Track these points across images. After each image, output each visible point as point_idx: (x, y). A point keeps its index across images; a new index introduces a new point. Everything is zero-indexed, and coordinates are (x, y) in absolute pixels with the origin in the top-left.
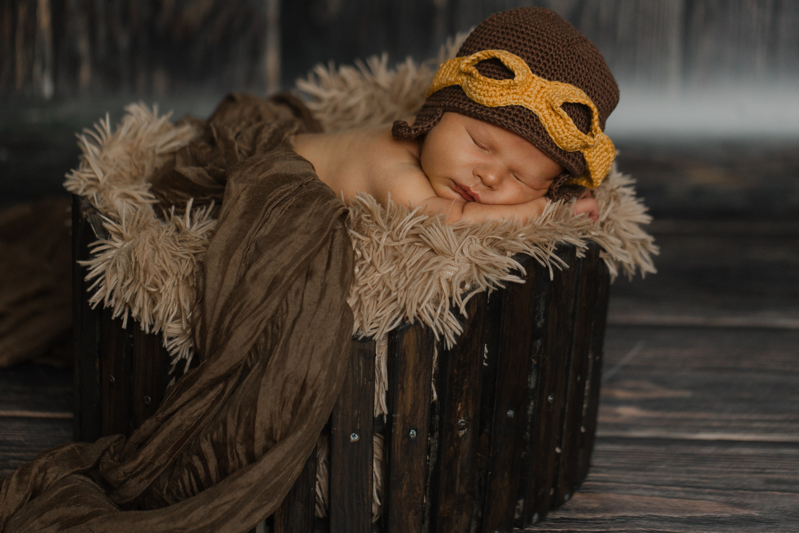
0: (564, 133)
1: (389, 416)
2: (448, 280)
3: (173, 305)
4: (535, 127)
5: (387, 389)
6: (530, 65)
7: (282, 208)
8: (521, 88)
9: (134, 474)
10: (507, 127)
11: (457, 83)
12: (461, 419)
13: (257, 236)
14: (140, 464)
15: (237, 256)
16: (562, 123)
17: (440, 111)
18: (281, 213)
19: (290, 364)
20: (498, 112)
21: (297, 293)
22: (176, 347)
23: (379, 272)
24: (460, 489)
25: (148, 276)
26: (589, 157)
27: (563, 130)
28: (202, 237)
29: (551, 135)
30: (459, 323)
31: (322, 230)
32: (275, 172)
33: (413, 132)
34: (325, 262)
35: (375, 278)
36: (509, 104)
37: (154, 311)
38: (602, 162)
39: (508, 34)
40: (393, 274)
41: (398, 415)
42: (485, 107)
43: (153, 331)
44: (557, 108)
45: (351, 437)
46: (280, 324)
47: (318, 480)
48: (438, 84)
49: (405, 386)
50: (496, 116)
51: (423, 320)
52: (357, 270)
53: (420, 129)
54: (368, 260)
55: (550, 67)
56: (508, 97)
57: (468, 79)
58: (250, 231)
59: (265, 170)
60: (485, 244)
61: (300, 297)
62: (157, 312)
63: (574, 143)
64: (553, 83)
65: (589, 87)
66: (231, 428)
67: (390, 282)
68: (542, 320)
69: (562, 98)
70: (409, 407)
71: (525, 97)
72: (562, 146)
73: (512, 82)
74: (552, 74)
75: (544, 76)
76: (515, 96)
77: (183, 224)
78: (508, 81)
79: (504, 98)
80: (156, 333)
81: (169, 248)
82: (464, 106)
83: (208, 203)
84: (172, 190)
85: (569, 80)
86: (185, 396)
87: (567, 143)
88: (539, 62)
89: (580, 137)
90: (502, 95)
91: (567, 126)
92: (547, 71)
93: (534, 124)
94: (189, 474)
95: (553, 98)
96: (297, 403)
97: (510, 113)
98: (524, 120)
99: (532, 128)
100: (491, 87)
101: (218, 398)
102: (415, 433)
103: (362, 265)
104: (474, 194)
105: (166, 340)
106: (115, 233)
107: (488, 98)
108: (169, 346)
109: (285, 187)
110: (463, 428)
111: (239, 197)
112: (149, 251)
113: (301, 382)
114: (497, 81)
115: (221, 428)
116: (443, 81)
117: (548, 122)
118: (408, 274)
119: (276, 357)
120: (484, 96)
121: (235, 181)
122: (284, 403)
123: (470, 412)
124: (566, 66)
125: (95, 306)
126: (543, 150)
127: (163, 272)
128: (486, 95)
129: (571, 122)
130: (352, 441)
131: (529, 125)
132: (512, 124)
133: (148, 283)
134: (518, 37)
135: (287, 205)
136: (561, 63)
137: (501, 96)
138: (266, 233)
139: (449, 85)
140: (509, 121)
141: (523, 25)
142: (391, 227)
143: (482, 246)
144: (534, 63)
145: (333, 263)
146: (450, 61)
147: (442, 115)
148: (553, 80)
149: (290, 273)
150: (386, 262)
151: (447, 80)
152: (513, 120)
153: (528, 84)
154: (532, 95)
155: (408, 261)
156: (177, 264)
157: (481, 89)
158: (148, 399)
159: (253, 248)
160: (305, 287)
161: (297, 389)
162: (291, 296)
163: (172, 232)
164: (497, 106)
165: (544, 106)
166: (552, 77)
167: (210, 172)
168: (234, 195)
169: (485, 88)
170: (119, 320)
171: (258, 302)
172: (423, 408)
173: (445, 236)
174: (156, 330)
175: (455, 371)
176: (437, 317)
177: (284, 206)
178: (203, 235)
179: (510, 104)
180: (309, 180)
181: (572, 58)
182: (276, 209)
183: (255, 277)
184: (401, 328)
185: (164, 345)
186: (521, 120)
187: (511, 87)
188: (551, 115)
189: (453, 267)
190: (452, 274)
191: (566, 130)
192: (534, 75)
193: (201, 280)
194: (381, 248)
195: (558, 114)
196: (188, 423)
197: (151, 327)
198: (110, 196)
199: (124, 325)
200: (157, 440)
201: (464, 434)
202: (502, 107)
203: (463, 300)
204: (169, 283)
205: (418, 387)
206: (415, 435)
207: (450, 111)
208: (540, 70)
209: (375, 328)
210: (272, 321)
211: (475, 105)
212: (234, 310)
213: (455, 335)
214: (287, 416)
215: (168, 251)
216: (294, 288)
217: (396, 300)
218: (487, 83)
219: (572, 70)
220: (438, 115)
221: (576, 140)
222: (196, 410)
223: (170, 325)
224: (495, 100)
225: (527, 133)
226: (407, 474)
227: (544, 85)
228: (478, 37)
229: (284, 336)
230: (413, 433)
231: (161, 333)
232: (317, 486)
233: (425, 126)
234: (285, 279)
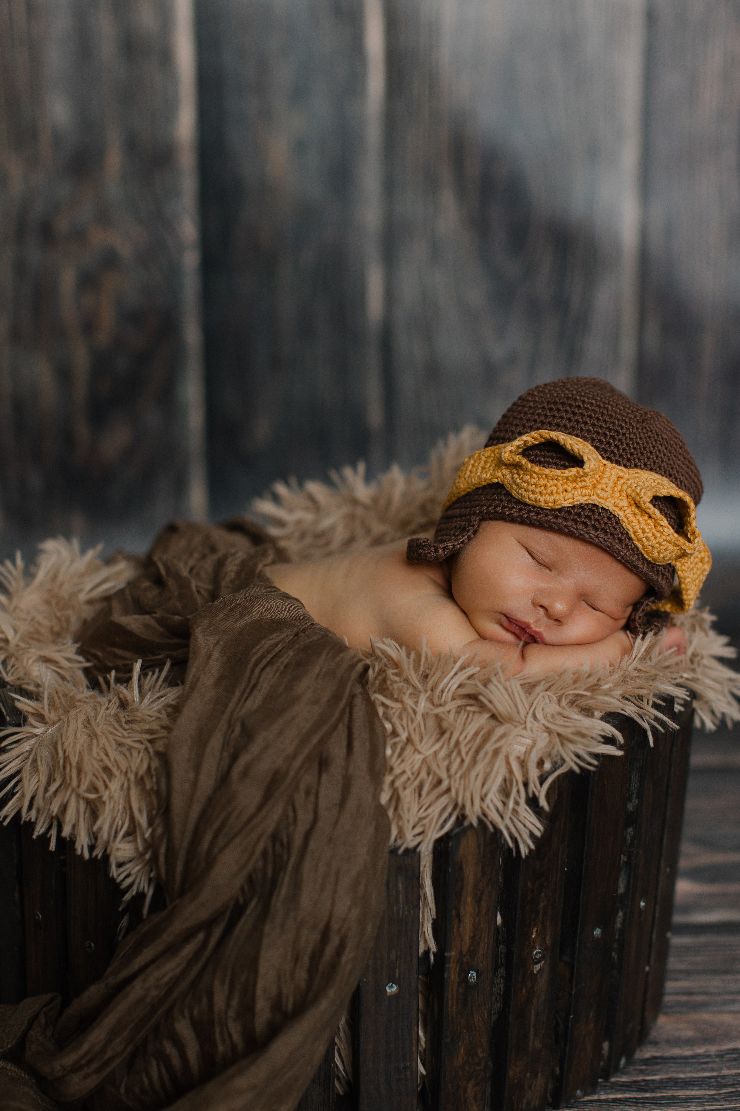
0: (655, 538)
1: (440, 955)
2: (518, 758)
3: (122, 815)
4: (615, 532)
5: (434, 917)
6: (597, 448)
7: (275, 668)
8: (591, 480)
9: (76, 1068)
10: (578, 534)
11: (496, 480)
12: (536, 949)
13: (244, 711)
14: (86, 1054)
15: (216, 742)
16: (652, 524)
17: (475, 521)
18: (275, 675)
19: (306, 900)
20: (563, 515)
21: (308, 793)
22: (128, 876)
23: (420, 753)
24: (535, 1043)
25: (83, 776)
26: (682, 571)
27: (653, 535)
28: (159, 715)
29: (636, 543)
30: (538, 818)
31: (337, 697)
32: (257, 617)
33: (441, 552)
34: (344, 743)
35: (415, 762)
36: (576, 503)
37: (95, 828)
38: (696, 576)
39: (559, 410)
40: (442, 754)
41: (453, 953)
42: (542, 509)
43: (94, 854)
44: (645, 503)
45: (387, 988)
46: (285, 840)
47: (336, 1044)
48: (466, 485)
49: (462, 912)
50: (560, 521)
51: (490, 819)
52: (389, 752)
53: (451, 547)
54: (404, 736)
55: (624, 450)
56: (576, 494)
57: (512, 474)
58: (232, 705)
59: (241, 617)
60: (564, 702)
61: (312, 798)
62: (100, 829)
63: (668, 552)
64: (632, 471)
65: (673, 476)
66: (220, 1001)
67: (438, 766)
68: (635, 801)
69: (650, 490)
70: (467, 941)
71: (599, 492)
72: (653, 558)
73: (581, 470)
74: (629, 460)
75: (618, 463)
76: (585, 491)
77: (129, 698)
78: (574, 471)
79: (570, 495)
80: (99, 857)
81: (111, 733)
82: (510, 510)
83: (161, 665)
84: (109, 649)
85: (649, 466)
86: (148, 953)
87: (659, 553)
88: (609, 443)
89: (677, 543)
90: (566, 491)
91: (659, 528)
92: (621, 456)
93: (614, 527)
94: (158, 1065)
95: (638, 491)
96: (316, 956)
97: (579, 515)
98: (600, 523)
99: (612, 534)
100: (551, 481)
101: (198, 953)
102: (475, 974)
103: (395, 744)
104: (536, 632)
105: (114, 867)
106: (33, 714)
107: (547, 496)
108: (119, 875)
109: (275, 637)
110: (539, 961)
111: (210, 656)
112: (83, 738)
113: (322, 926)
114: (558, 472)
115: (205, 1000)
116: (473, 480)
117: (633, 524)
118: (463, 754)
119: (284, 891)
120: (541, 493)
121: (203, 633)
122: (297, 959)
123: (548, 937)
124: (645, 448)
125: (8, 820)
126: (627, 564)
127: (106, 769)
128: (544, 492)
129: (665, 522)
130: (388, 994)
131: (608, 530)
132: (585, 530)
133: (84, 786)
134: (574, 414)
135: (282, 663)
136: (638, 443)
137: (565, 493)
138: (256, 706)
139: (484, 483)
140: (580, 527)
141: (578, 398)
142: (430, 685)
143: (559, 705)
144: (603, 446)
145: (357, 744)
146: (480, 454)
147: (479, 526)
148: (631, 467)
149: (297, 763)
150: (428, 736)
151: (479, 477)
152: (585, 524)
153: (600, 474)
154: (607, 489)
155: (461, 734)
156: (125, 756)
157: (536, 485)
158: (90, 946)
159: (238, 729)
160: (319, 783)
161: (315, 937)
162: (300, 798)
163: (115, 708)
164: (560, 507)
165: (624, 503)
166: (629, 464)
167: (160, 621)
168: (203, 652)
169: (541, 482)
170: (44, 839)
171: (252, 809)
172: (486, 940)
173: (509, 695)
174: (98, 852)
175: (529, 884)
176: (508, 815)
177: (278, 664)
178: (159, 712)
179: (578, 503)
180: (307, 625)
181: (650, 437)
182: (268, 670)
183: (245, 773)
184: (456, 831)
185: (111, 875)
186: (596, 524)
187: (578, 479)
188: (635, 514)
189: (525, 739)
190: (523, 749)
191: (658, 535)
192: (605, 462)
193: (163, 780)
194: (419, 717)
195: (646, 513)
196: (154, 993)
197: (92, 848)
198: (25, 661)
199: (52, 846)
200: (109, 1021)
201: (540, 969)
202: (568, 507)
203: (541, 784)
204: (115, 786)
205: (479, 912)
206: (475, 977)
207: (490, 519)
208: (612, 455)
209: (419, 834)
210: (275, 838)
211: (528, 508)
212: (216, 824)
213: (532, 835)
214: (302, 975)
215: (111, 737)
216: (303, 786)
217: (448, 790)
218: (544, 476)
219: (651, 453)
220: (473, 526)
221: (671, 547)
222: (165, 975)
223: (120, 846)
224: (558, 497)
225: (606, 541)
226: (465, 1033)
227: (622, 474)
228: (515, 418)
229: (293, 859)
230: (473, 975)
231: (106, 857)
232: (336, 1055)
233: (457, 542)
234: (292, 774)
